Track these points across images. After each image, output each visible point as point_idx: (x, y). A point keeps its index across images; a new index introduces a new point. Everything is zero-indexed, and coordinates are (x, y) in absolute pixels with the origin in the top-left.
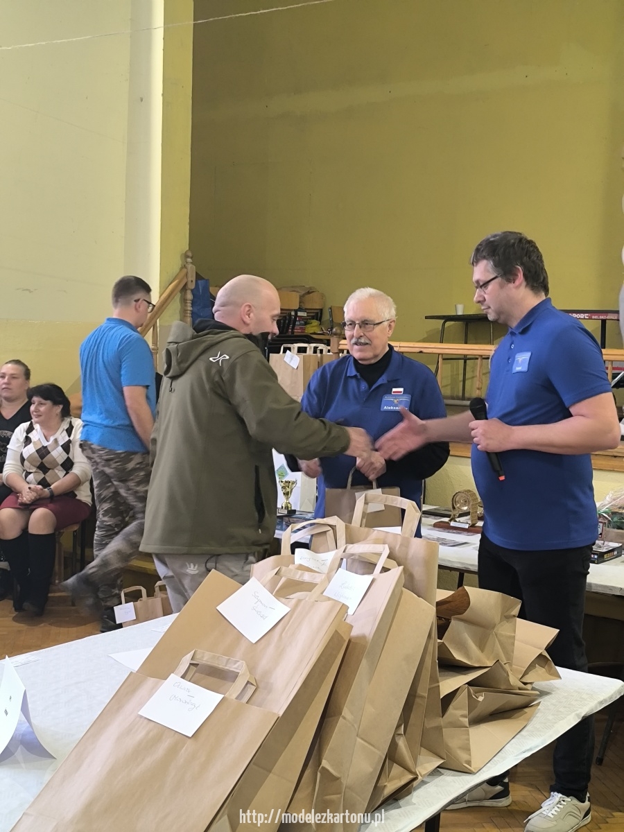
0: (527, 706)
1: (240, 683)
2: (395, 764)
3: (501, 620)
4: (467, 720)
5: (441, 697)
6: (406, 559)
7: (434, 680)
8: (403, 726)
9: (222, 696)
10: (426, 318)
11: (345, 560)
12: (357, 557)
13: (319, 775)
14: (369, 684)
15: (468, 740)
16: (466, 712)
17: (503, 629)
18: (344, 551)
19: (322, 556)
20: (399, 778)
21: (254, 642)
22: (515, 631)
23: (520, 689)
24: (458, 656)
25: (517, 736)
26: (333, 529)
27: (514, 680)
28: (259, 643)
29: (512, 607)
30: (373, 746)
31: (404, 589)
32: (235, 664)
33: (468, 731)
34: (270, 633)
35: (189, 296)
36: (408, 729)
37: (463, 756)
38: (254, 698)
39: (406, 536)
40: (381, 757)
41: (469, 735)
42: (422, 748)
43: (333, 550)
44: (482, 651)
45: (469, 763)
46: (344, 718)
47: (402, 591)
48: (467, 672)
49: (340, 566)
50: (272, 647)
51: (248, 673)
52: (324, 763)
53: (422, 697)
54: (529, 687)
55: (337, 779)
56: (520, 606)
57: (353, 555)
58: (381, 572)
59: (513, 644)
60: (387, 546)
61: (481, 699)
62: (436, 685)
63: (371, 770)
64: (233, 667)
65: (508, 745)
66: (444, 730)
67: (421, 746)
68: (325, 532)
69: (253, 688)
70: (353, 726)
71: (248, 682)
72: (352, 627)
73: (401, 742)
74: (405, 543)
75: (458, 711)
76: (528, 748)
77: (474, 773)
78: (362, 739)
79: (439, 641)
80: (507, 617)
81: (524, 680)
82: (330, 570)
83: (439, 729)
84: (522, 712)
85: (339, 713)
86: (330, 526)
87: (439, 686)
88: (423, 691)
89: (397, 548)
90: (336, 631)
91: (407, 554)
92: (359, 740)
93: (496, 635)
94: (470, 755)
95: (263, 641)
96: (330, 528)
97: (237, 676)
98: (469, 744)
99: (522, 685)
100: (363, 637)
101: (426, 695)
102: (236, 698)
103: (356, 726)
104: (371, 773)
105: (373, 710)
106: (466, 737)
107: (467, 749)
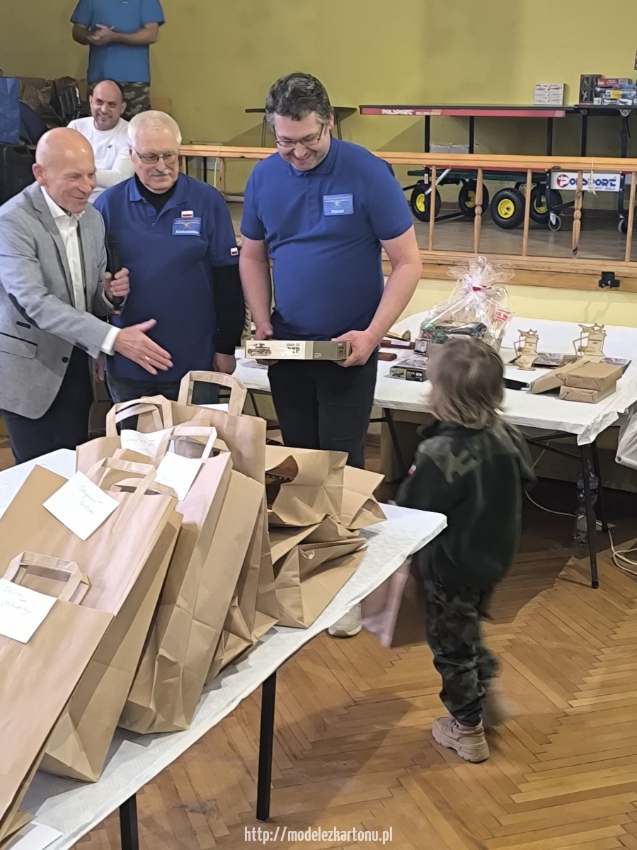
0: (354, 552)
1: (73, 584)
2: (231, 634)
3: (329, 475)
4: (298, 579)
5: (273, 563)
6: (234, 437)
7: (266, 549)
8: (237, 599)
9: (55, 599)
10: (247, 111)
11: (172, 442)
12: (185, 438)
13: (157, 663)
14: (202, 567)
15: (300, 598)
16: (297, 572)
17: (332, 483)
18: (172, 434)
19: (150, 436)
20: (235, 646)
21: (84, 539)
22: (342, 483)
23: (349, 538)
24: (288, 520)
25: (347, 584)
26: (159, 408)
27: (342, 531)
28: (90, 540)
29: (340, 459)
30: (209, 625)
31: (233, 471)
32: (66, 565)
33: (300, 589)
34: (100, 529)
36: (243, 598)
37: (295, 614)
38: (87, 597)
39: (234, 414)
40: (217, 634)
41: (300, 592)
42: (257, 612)
43: (160, 430)
44: (312, 507)
45: (301, 619)
46: (179, 606)
47: (231, 473)
48: (297, 532)
49: (167, 449)
50: (103, 542)
51: (80, 574)
52: (162, 652)
53: (256, 569)
54: (357, 533)
55: (174, 663)
56: (346, 458)
57: (179, 437)
58: (210, 456)
59: (341, 494)
60: (214, 429)
61: (311, 557)
62: (269, 553)
63: (208, 648)
64: (64, 568)
65: (338, 594)
66: (276, 591)
67: (256, 610)
68: (150, 412)
69: (87, 587)
70: (189, 612)
71: (81, 582)
72: (183, 515)
73: (237, 614)
74: (233, 422)
75: (290, 572)
76: (357, 594)
77: (306, 628)
78: (198, 620)
79: (269, 511)
80: (336, 470)
81: (352, 528)
82: (159, 454)
83: (273, 592)
84: (351, 558)
85: (173, 601)
86: (156, 405)
87: (270, 555)
88: (255, 563)
89: (225, 426)
90: (168, 523)
91: (235, 433)
92: (194, 622)
93: (325, 488)
94: (302, 611)
95: (93, 536)
96: (155, 408)
97: (69, 576)
98: (301, 602)
99: (350, 534)
100: (194, 525)
101: (258, 566)
102: (69, 601)
103: (191, 612)
104: (208, 651)
105: (207, 591)
106: (299, 595)
107: (299, 606)
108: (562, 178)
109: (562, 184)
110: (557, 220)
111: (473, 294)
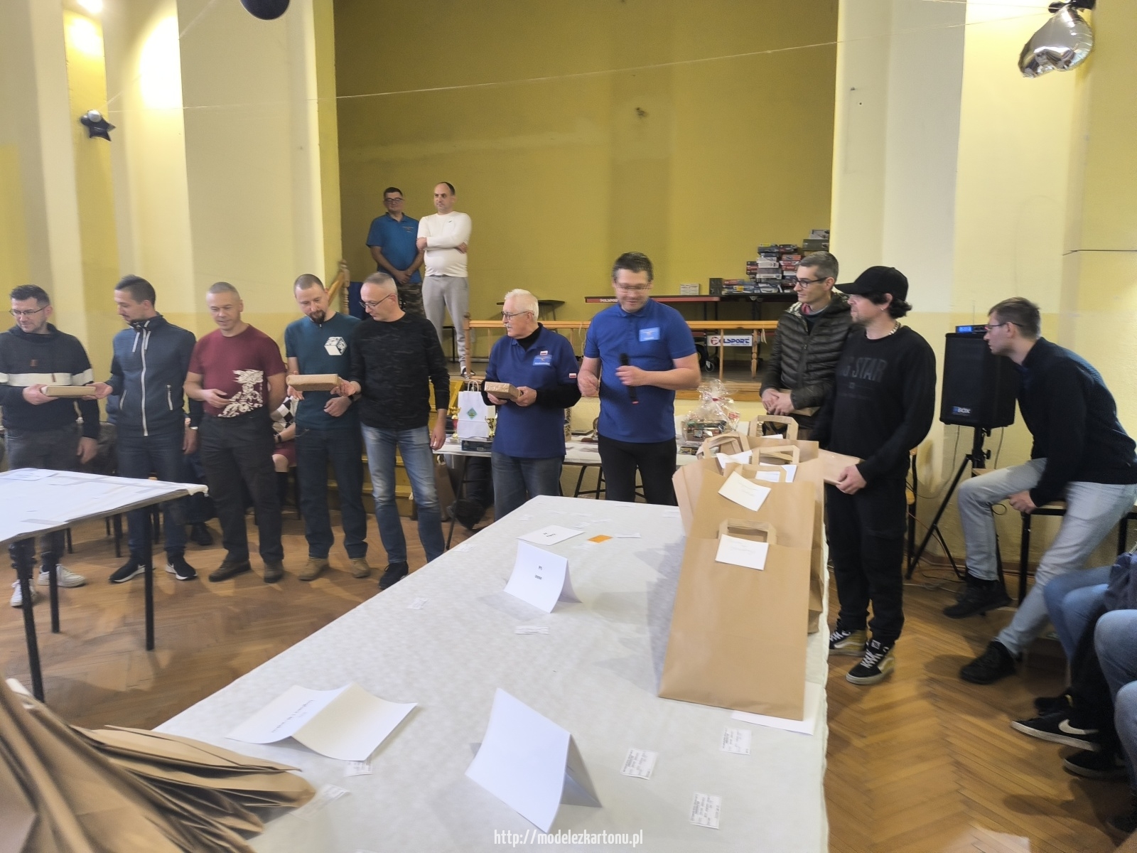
35: (346, 292)
97: (768, 532)
108: (715, 339)
109: (714, 342)
110: (711, 365)
111: (713, 403)
